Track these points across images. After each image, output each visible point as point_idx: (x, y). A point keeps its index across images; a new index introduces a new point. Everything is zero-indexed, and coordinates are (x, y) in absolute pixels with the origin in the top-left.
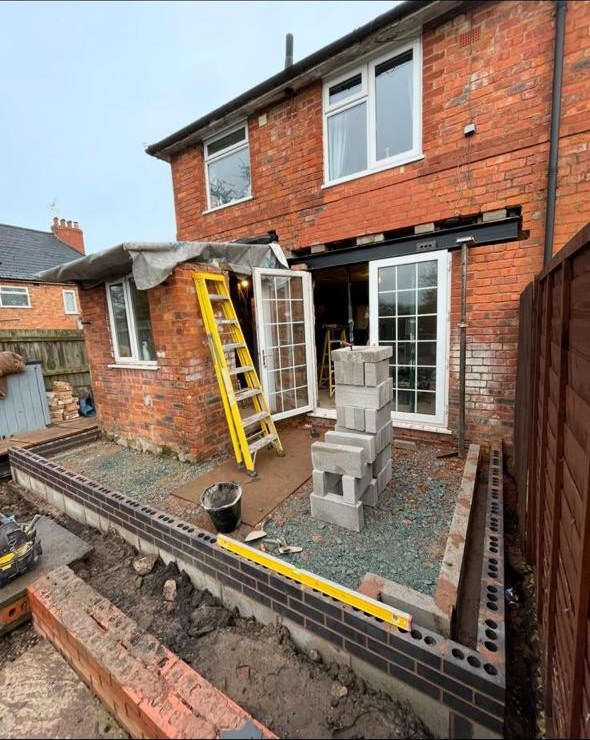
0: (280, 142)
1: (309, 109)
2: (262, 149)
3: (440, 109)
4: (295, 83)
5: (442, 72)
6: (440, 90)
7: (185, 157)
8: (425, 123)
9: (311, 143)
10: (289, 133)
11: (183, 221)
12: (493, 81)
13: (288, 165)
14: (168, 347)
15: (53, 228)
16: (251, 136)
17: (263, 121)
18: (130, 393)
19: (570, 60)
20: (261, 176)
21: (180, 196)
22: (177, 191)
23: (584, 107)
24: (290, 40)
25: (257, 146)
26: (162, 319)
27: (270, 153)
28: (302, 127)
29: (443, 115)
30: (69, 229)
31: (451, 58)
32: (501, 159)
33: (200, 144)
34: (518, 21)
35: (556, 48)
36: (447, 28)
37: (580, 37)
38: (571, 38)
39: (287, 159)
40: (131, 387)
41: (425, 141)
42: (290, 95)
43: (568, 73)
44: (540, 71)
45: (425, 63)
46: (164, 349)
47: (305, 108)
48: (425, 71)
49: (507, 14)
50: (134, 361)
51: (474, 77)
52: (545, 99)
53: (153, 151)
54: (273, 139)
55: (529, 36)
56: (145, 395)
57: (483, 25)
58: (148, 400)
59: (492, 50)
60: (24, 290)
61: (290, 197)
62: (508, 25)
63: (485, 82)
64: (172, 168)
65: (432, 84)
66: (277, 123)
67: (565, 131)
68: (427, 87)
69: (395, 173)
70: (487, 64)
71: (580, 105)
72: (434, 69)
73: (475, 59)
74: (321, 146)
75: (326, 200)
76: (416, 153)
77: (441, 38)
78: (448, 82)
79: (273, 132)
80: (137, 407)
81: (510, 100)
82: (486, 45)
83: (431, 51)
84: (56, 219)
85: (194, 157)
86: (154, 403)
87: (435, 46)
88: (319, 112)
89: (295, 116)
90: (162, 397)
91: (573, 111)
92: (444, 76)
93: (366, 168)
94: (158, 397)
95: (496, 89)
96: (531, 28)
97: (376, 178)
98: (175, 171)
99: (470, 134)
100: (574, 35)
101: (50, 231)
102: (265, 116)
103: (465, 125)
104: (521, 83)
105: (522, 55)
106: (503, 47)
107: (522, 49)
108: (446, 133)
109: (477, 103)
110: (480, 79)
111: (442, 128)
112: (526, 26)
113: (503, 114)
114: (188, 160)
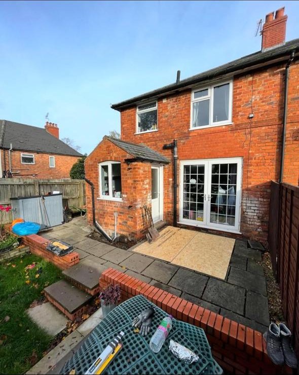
0: (172, 109)
2: (163, 111)
3: (240, 106)
4: (180, 89)
5: (241, 93)
6: (240, 100)
7: (128, 110)
8: (233, 111)
9: (184, 112)
10: (176, 107)
11: (124, 136)
12: (261, 99)
13: (175, 119)
16: (158, 106)
17: (164, 101)
18: (107, 210)
19: (290, 96)
20: (162, 122)
21: (123, 126)
22: (122, 123)
23: (295, 113)
24: (179, 73)
25: (161, 110)
26: (126, 182)
27: (167, 114)
28: (182, 105)
29: (241, 109)
30: (53, 128)
31: (245, 89)
32: (264, 128)
33: (135, 106)
34: (270, 80)
35: (283, 91)
36: (243, 78)
37: (294, 89)
39: (174, 117)
40: (107, 208)
41: (233, 117)
42: (177, 93)
43: (290, 101)
44: (279, 98)
45: (234, 89)
47: (184, 98)
48: (234, 92)
49: (266, 77)
50: (110, 197)
51: (253, 97)
53: (115, 107)
54: (169, 108)
55: (275, 86)
56: (115, 212)
57: (257, 79)
59: (261, 88)
61: (175, 132)
62: (267, 81)
63: (258, 100)
64: (121, 114)
65: (237, 97)
66: (171, 102)
67: (288, 121)
68: (234, 98)
69: (221, 127)
70: (259, 93)
72: (238, 92)
73: (254, 91)
74: (190, 114)
75: (191, 135)
76: (229, 122)
77: (241, 81)
78: (244, 98)
79: (169, 105)
80: (110, 216)
81: (267, 107)
82: (258, 86)
83: (236, 85)
84: (48, 122)
85: (132, 111)
87: (238, 84)
88: (190, 101)
89: (179, 101)
90: (122, 213)
91: (291, 115)
92: (242, 95)
93: (208, 124)
95: (263, 102)
96: (275, 83)
97: (212, 129)
98: (122, 116)
99: (252, 117)
100: (291, 88)
101: (44, 128)
102: (166, 99)
103: (250, 114)
104: (272, 101)
105: (272, 92)
106: (265, 88)
107: (272, 90)
108: (241, 115)
109: (254, 106)
110: (256, 98)
111: (240, 113)
112: (273, 82)
113: (265, 111)
114: (128, 112)
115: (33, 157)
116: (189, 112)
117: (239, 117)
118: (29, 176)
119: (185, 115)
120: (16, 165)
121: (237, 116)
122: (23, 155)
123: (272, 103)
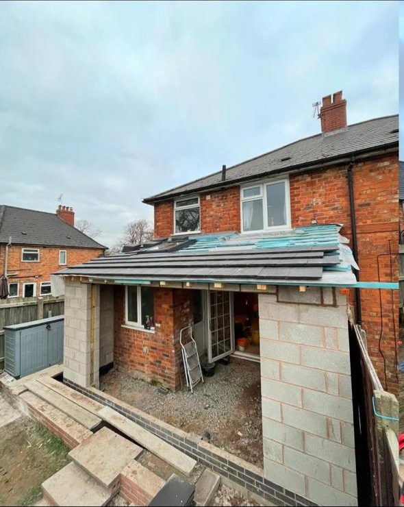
0: (217, 209)
1: (233, 197)
2: (207, 210)
3: (299, 210)
4: (227, 187)
5: (299, 195)
6: (299, 202)
7: (163, 205)
8: (292, 214)
9: (233, 212)
10: (222, 205)
11: (159, 237)
12: (323, 203)
13: (221, 220)
14: (163, 322)
15: (57, 211)
16: (201, 203)
17: (208, 197)
18: (134, 343)
19: (357, 202)
20: (205, 223)
21: (158, 224)
22: (156, 221)
23: (366, 222)
24: (224, 167)
25: (204, 208)
26: (160, 306)
27: (212, 213)
28: (229, 204)
29: (300, 213)
30: (67, 212)
31: (304, 190)
33: (172, 201)
34: (332, 182)
35: (351, 197)
36: (300, 178)
37: (360, 194)
38: (356, 194)
39: (221, 218)
40: (135, 340)
41: (292, 222)
42: (223, 189)
43: (356, 207)
44: (345, 203)
45: (291, 189)
46: (160, 322)
47: (232, 196)
48: (291, 193)
49: (327, 179)
50: (138, 325)
51: (314, 200)
52: (348, 215)
53: (146, 201)
54: (214, 207)
55: (337, 189)
56: (144, 346)
57: (317, 180)
58: (145, 349)
59: (321, 190)
60: (37, 251)
62: (329, 182)
63: (320, 203)
64: (155, 209)
65: (294, 199)
66: (216, 200)
67: (358, 231)
68: (292, 200)
70: (320, 196)
71: (364, 221)
72: (295, 193)
73: (314, 193)
74: (239, 215)
76: (288, 227)
77: (298, 181)
78: (304, 201)
79: (214, 203)
80: (138, 352)
81: (332, 213)
82: (319, 188)
83: (293, 185)
84: (60, 206)
85: (169, 207)
86: (150, 351)
87: (295, 184)
88: (239, 199)
89: (225, 199)
90: (155, 349)
91: (361, 224)
93: (262, 228)
94: (152, 348)
95: (326, 206)
96: (339, 186)
98: (156, 212)
100: (358, 193)
101: (55, 213)
102: (209, 196)
103: (312, 220)
104: (336, 206)
105: (335, 195)
106: (327, 190)
107: (335, 193)
108: (302, 221)
109: (316, 211)
110: (317, 201)
111: (300, 218)
112: (336, 185)
113: (329, 218)
114: (164, 207)
115: (38, 252)
116: (239, 212)
117: (299, 222)
118: (31, 278)
119: (234, 216)
120: (14, 264)
121: (297, 221)
122: (25, 251)
123: (336, 208)
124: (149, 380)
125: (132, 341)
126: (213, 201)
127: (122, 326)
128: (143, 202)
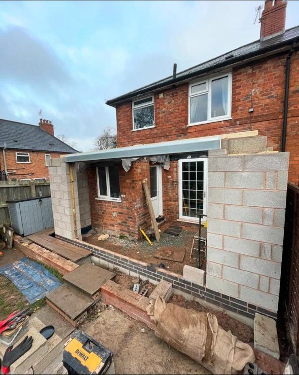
0: (169, 105)
1: (183, 94)
2: (160, 107)
3: (239, 100)
4: (177, 83)
5: (240, 86)
6: (240, 93)
7: (124, 106)
8: (233, 105)
9: (182, 107)
10: (173, 102)
11: (120, 133)
12: (261, 92)
13: (172, 115)
14: (127, 193)
15: (39, 124)
16: (155, 101)
17: (161, 96)
18: (106, 211)
19: (292, 89)
20: (159, 118)
21: (119, 122)
22: (118, 120)
23: (296, 107)
24: (175, 66)
25: (158, 106)
26: (125, 182)
27: (164, 109)
28: (180, 100)
29: (239, 103)
30: (47, 124)
31: (244, 82)
32: (264, 123)
33: (131, 101)
34: (271, 72)
35: (286, 84)
36: (242, 70)
37: (295, 82)
38: (292, 81)
39: (171, 113)
40: (106, 208)
41: (233, 112)
42: (174, 87)
43: (290, 94)
44: (280, 91)
45: (233, 82)
46: (125, 194)
47: (181, 93)
48: (233, 85)
49: (267, 69)
50: (108, 198)
51: (253, 90)
52: (282, 102)
53: (110, 103)
54: (166, 103)
55: (275, 78)
56: (113, 212)
57: (257, 71)
58: (114, 214)
59: (261, 81)
60: (27, 154)
61: (173, 128)
62: (267, 73)
63: (258, 93)
64: (116, 110)
65: (236, 91)
66: (168, 97)
67: (289, 115)
68: (234, 91)
69: (220, 123)
70: (259, 86)
71: (295, 106)
72: (237, 85)
73: (254, 84)
74: (187, 110)
75: (189, 131)
76: (228, 116)
77: (241, 73)
78: (244, 92)
79: (166, 100)
80: (109, 217)
81: (267, 101)
82: (258, 79)
83: (236, 78)
84: (41, 119)
85: (128, 107)
86: (118, 216)
87: (237, 76)
88: (187, 95)
89: (176, 96)
90: (122, 213)
91: (292, 108)
92: (241, 88)
93: (207, 120)
94: (120, 213)
95: (263, 95)
96: (276, 75)
97: (211, 125)
98: (117, 112)
99: (252, 112)
102: (162, 94)
103: (249, 108)
104: (272, 95)
105: (273, 84)
106: (265, 80)
108: (241, 110)
109: (254, 100)
110: (255, 91)
111: (240, 108)
112: (274, 74)
113: (265, 105)
114: (124, 108)
115: (29, 156)
116: (187, 107)
117: (238, 112)
118: (26, 175)
119: (183, 111)
120: (11, 164)
121: (236, 111)
122: (18, 154)
123: (272, 97)
124: (118, 236)
125: (104, 209)
126: (165, 99)
127: (96, 199)
128: (107, 103)
